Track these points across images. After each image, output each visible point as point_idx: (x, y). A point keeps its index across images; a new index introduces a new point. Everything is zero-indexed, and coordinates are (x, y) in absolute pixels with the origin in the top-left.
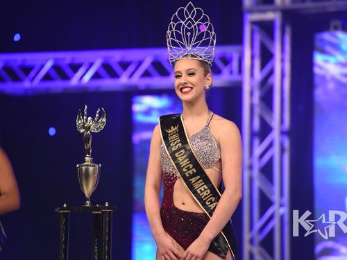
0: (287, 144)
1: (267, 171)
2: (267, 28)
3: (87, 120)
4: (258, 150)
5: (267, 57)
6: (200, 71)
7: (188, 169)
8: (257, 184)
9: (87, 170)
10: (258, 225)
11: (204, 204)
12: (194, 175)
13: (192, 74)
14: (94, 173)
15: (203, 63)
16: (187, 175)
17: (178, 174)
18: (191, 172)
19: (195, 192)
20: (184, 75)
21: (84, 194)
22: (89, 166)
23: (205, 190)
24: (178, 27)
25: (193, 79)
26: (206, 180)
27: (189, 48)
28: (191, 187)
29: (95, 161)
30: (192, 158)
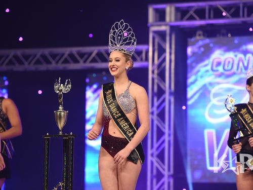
0: (172, 100)
1: (161, 116)
2: (162, 35)
3: (60, 86)
4: (156, 104)
5: (162, 51)
6: (123, 60)
7: (116, 114)
8: (156, 122)
9: (60, 114)
10: (156, 146)
11: (125, 133)
12: (119, 117)
13: (118, 61)
14: (64, 116)
15: (125, 55)
16: (116, 117)
17: (111, 117)
18: (118, 115)
19: (120, 127)
20: (113, 60)
21: (58, 128)
22: (61, 112)
23: (126, 125)
24: (114, 33)
25: (118, 64)
26: (127, 120)
27: (118, 46)
28: (118, 124)
29: (64, 109)
30: (118, 108)
